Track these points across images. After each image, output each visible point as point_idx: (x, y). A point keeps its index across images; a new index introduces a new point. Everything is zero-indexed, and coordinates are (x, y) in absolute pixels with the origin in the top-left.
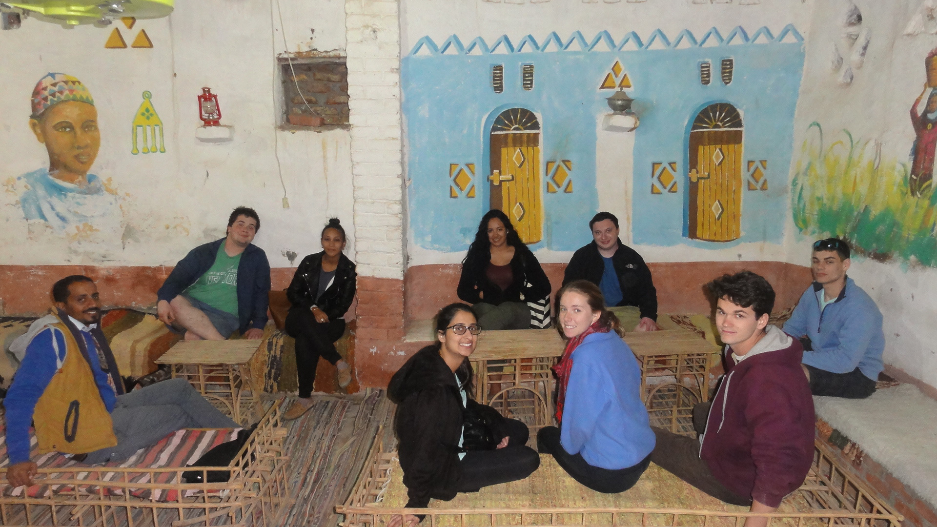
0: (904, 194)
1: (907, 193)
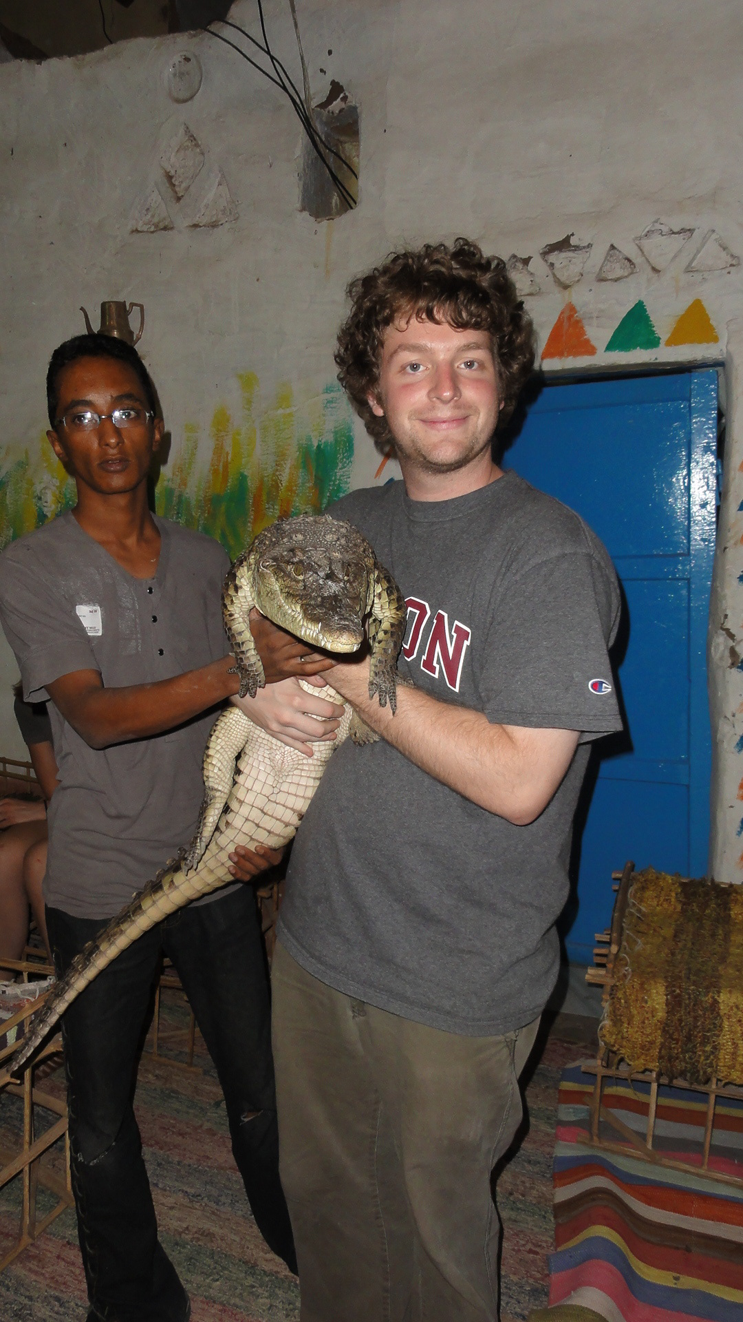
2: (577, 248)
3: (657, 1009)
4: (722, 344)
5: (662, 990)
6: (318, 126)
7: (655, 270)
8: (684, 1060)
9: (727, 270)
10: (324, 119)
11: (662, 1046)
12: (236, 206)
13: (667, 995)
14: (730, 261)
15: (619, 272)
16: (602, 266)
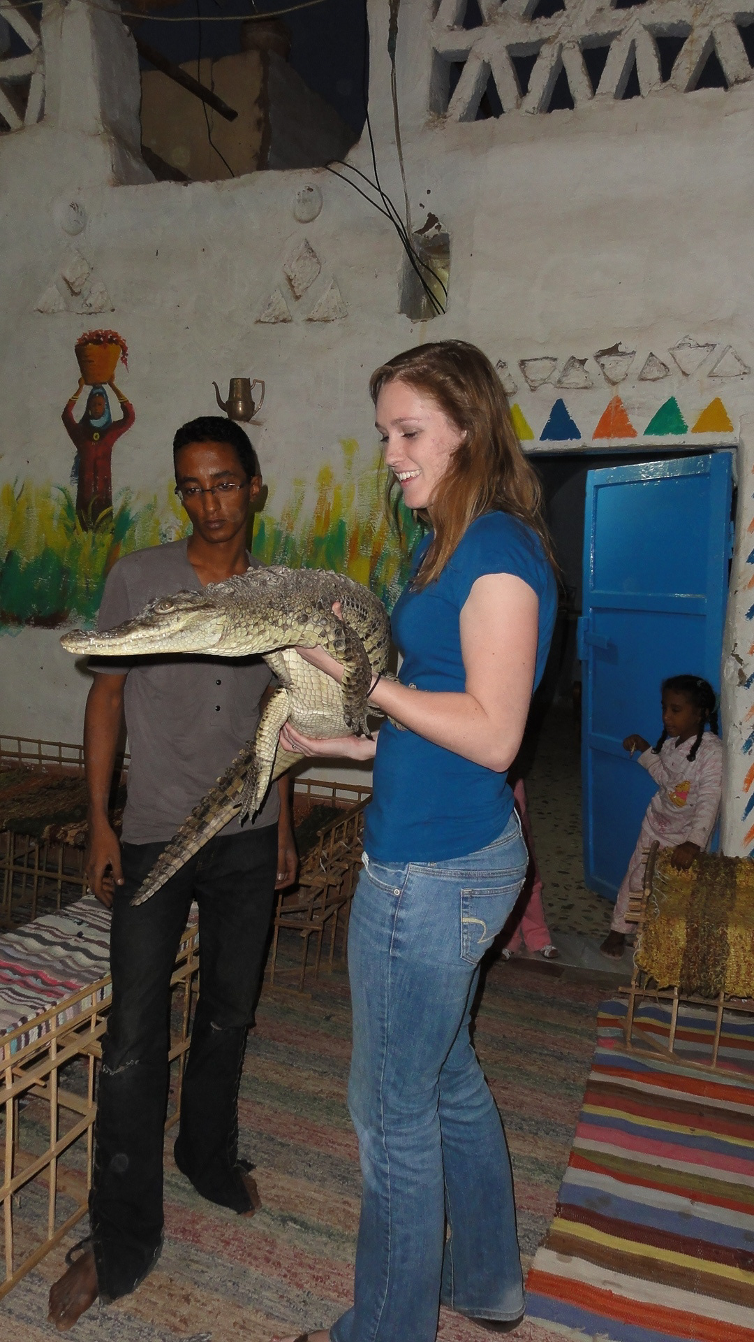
0: (70, 530)
1: (75, 528)
2: (623, 354)
3: (679, 939)
4: (736, 433)
5: (683, 925)
6: (416, 247)
7: (684, 373)
8: (700, 979)
9: (742, 377)
10: (420, 242)
11: (683, 966)
12: (346, 306)
13: (687, 929)
14: (743, 369)
15: (656, 374)
16: (643, 369)
